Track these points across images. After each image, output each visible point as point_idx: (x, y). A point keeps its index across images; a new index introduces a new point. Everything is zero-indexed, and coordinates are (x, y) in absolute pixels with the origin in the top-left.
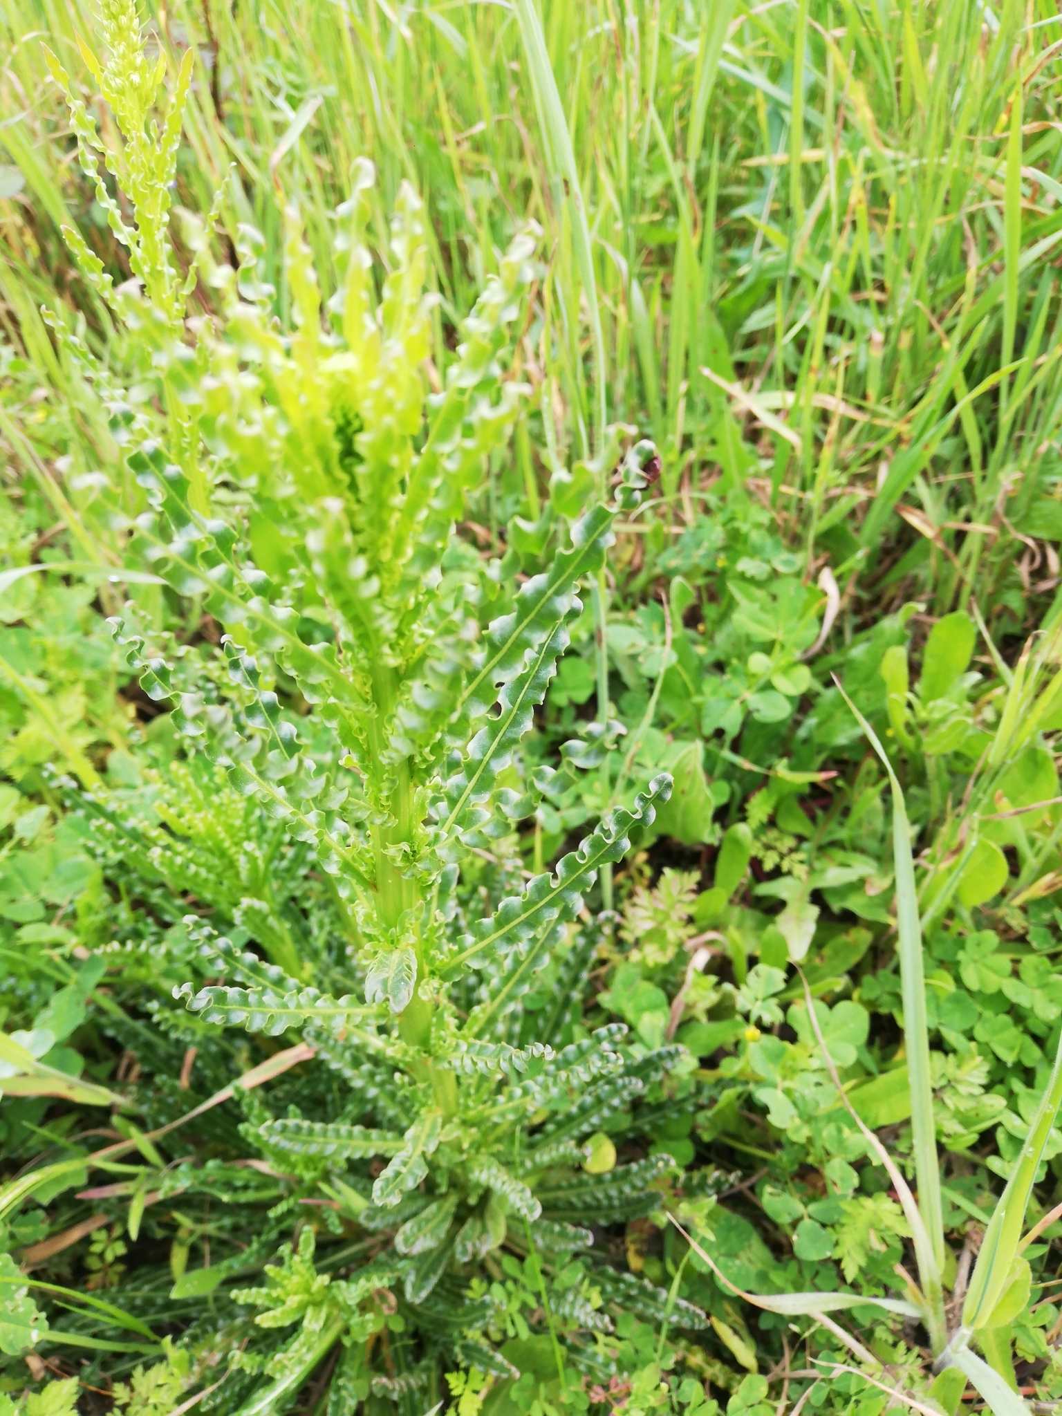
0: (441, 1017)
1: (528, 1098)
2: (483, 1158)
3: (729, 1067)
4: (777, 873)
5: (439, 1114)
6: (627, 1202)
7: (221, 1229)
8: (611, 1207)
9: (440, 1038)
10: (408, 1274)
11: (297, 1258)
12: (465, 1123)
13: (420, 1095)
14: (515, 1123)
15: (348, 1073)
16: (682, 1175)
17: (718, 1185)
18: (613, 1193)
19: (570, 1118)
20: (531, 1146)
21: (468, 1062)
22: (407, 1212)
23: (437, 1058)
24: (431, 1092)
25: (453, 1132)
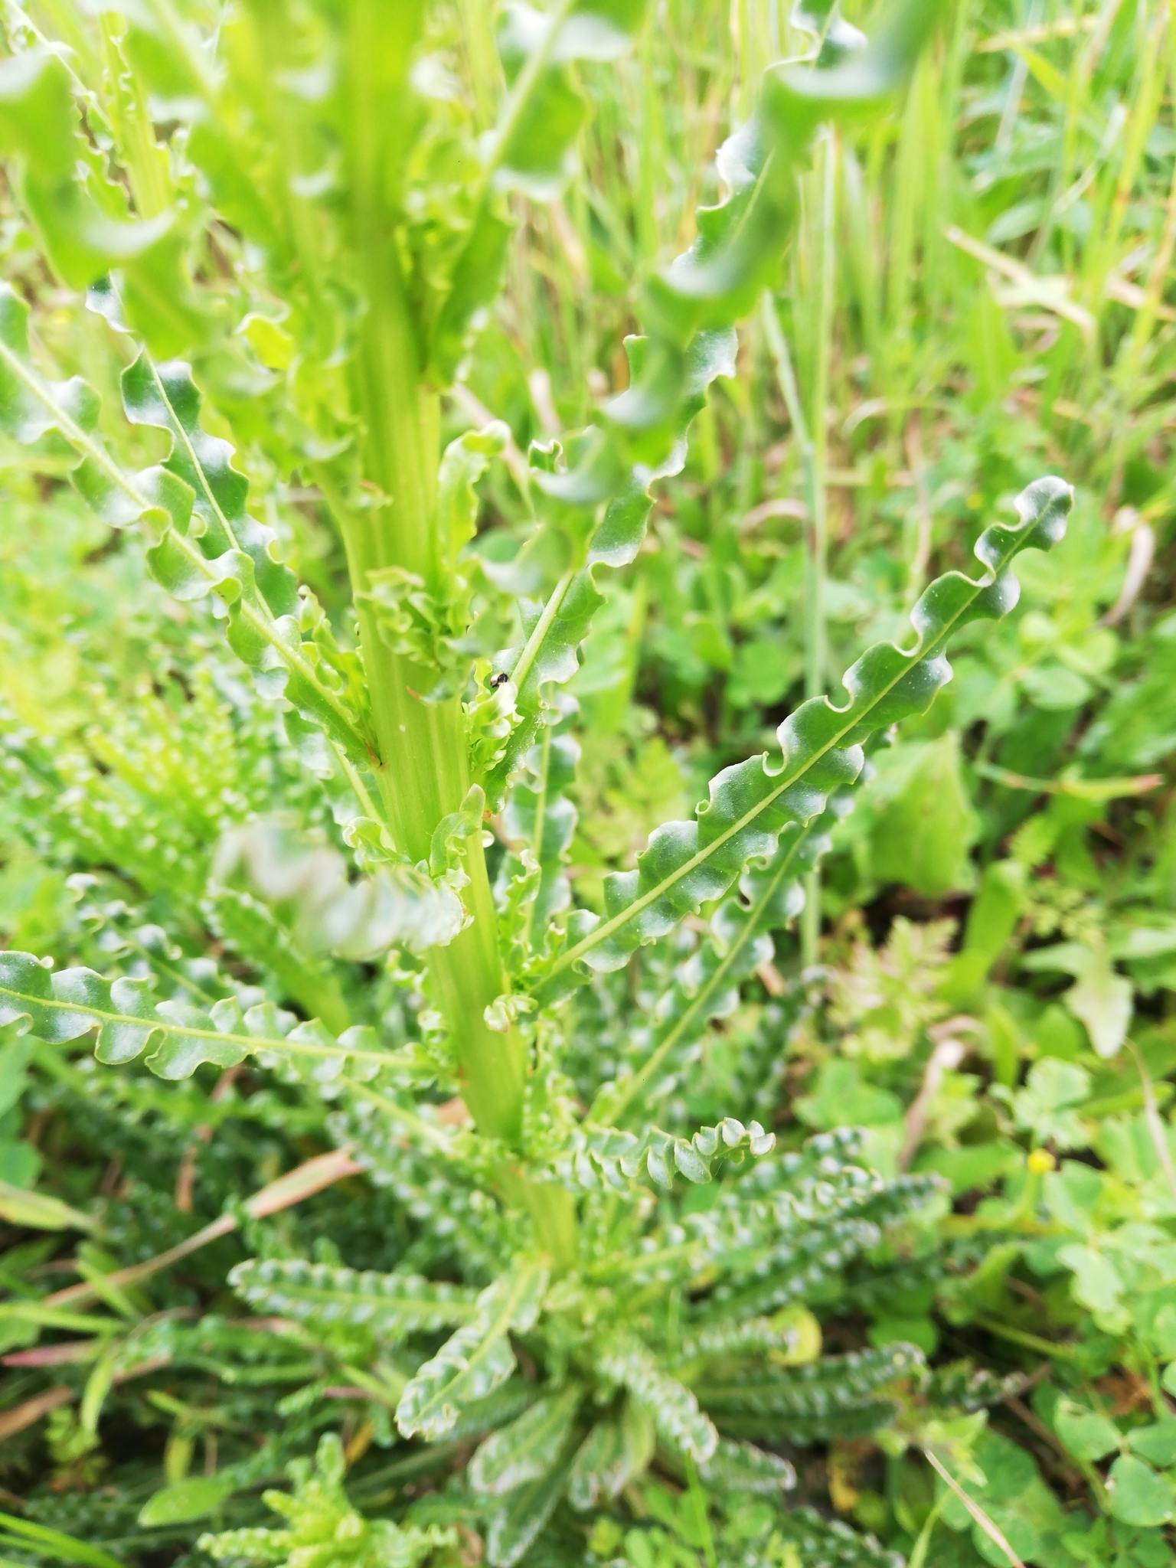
0: (539, 1085)
1: (696, 1246)
2: (620, 1337)
3: (992, 1215)
4: (1057, 937)
5: (544, 1266)
6: (837, 1412)
7: (235, 1417)
8: (812, 1417)
9: (540, 1127)
10: (493, 1515)
11: (314, 1485)
12: (590, 1282)
13: (512, 1232)
14: (668, 1287)
15: (405, 1191)
16: (925, 1375)
17: (985, 1391)
18: (820, 1398)
19: (755, 1282)
20: (693, 1321)
21: (584, 1165)
22: (499, 1413)
23: (534, 1163)
24: (528, 1226)
25: (566, 1296)
